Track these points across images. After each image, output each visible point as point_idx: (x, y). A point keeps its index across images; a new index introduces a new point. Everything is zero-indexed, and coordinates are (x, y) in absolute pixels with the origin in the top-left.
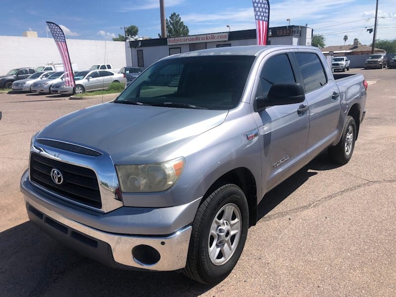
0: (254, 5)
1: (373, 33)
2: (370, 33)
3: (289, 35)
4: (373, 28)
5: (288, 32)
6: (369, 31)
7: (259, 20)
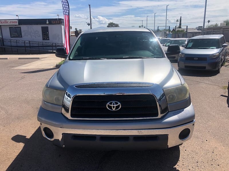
0: (63, 6)
1: (90, 25)
2: (89, 25)
3: (59, 24)
4: (90, 23)
5: (58, 22)
6: (88, 25)
7: (65, 14)
